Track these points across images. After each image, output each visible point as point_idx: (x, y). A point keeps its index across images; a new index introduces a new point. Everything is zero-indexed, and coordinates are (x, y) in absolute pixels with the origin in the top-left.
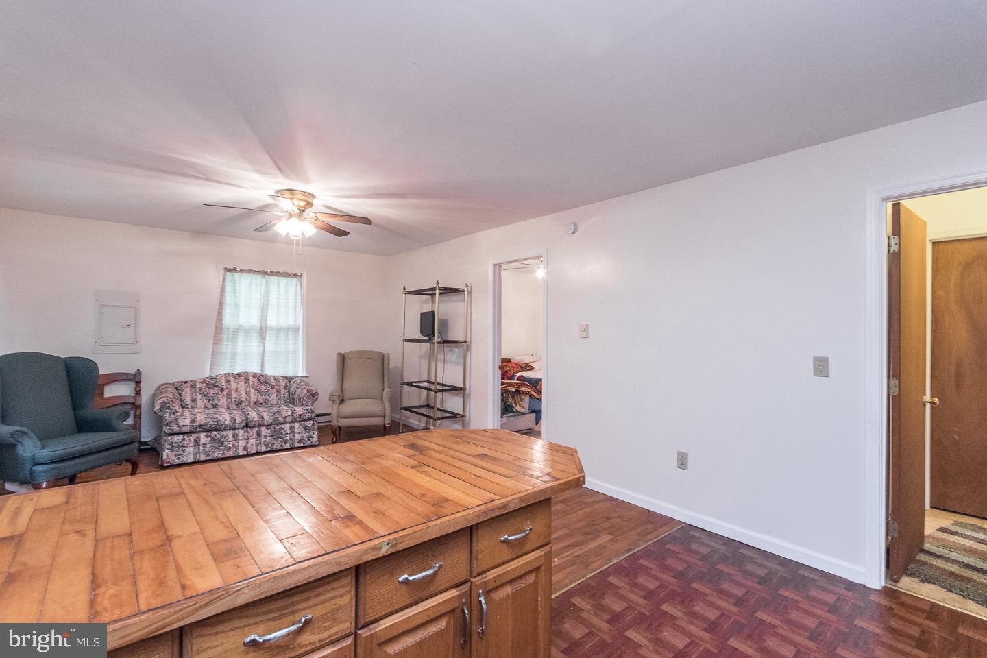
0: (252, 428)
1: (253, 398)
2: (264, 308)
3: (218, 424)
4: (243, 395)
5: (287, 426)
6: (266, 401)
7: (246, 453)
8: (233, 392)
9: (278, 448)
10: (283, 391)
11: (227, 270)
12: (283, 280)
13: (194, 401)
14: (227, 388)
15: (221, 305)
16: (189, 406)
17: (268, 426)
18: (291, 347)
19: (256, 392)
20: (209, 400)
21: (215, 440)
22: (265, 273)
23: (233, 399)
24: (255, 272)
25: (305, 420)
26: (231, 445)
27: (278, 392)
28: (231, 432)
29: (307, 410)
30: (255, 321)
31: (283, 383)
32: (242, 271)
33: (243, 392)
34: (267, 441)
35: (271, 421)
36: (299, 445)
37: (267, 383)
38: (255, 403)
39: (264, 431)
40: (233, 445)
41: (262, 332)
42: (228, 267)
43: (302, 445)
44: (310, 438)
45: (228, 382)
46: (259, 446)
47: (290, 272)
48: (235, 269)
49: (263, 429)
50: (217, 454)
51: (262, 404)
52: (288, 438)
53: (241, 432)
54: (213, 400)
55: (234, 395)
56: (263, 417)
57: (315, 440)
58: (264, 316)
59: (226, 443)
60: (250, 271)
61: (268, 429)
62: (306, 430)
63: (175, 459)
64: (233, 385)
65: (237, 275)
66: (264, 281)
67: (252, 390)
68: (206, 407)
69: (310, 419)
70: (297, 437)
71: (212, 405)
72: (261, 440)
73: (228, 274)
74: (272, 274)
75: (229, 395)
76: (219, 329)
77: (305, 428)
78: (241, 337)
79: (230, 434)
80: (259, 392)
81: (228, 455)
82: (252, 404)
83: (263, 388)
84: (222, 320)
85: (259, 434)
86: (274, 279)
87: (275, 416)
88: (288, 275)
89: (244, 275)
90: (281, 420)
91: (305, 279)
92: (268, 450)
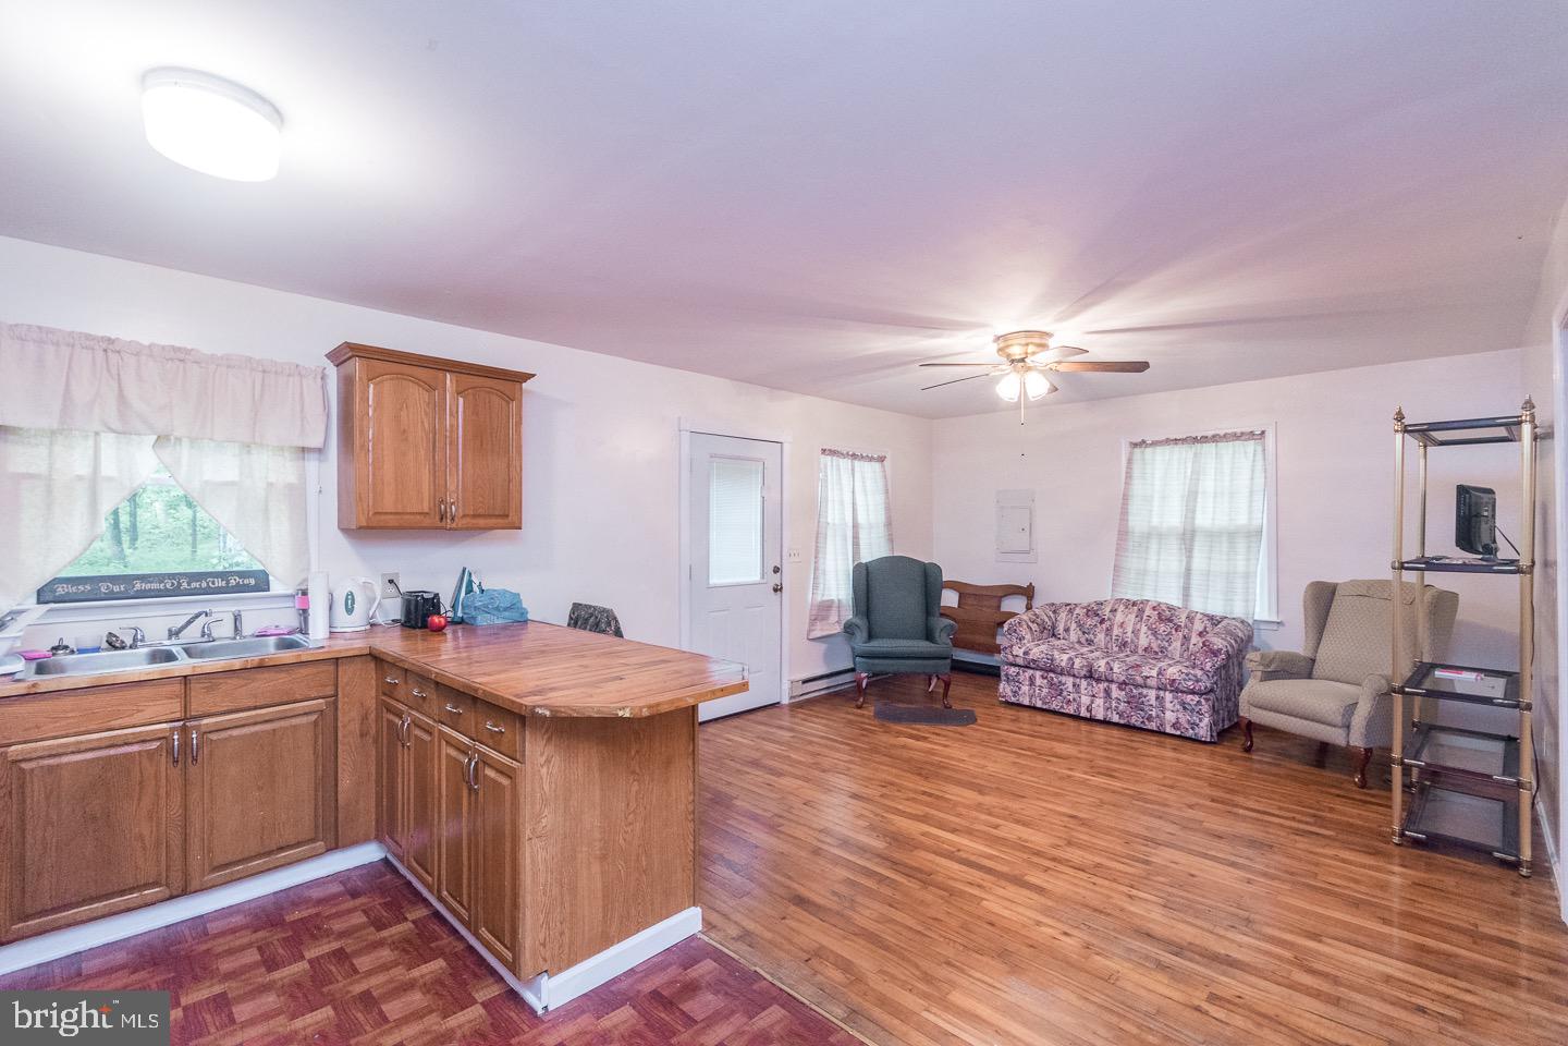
0: (1098, 680)
1: (1143, 641)
2: (1191, 498)
3: (1052, 664)
4: (1129, 634)
5: (1152, 694)
6: (1163, 650)
7: (1088, 716)
8: (1115, 627)
9: (1138, 724)
10: (1195, 639)
11: (1135, 445)
12: (1227, 448)
13: (1067, 630)
14: (1109, 619)
15: (1126, 498)
16: (1061, 637)
17: (1122, 685)
18: (1241, 566)
19: (1149, 632)
20: (1084, 633)
21: (1052, 685)
22: (1195, 440)
23: (1114, 638)
24: (1176, 441)
25: (1182, 692)
26: (1071, 698)
27: (1186, 638)
28: (1071, 679)
29: (1187, 675)
30: (1174, 519)
31: (1198, 626)
32: (1155, 444)
33: (1130, 630)
34: (1121, 708)
35: (1123, 678)
36: (1173, 732)
37: (1171, 621)
38: (1146, 650)
39: (1115, 692)
40: (1074, 699)
41: (1188, 537)
42: (1135, 441)
43: (1178, 733)
44: (1194, 725)
45: (1114, 611)
46: (1109, 713)
47: (1239, 431)
48: (1144, 442)
49: (1114, 687)
50: (1054, 706)
51: (1156, 653)
52: (1154, 713)
53: (1084, 683)
54: (1088, 633)
55: (1116, 631)
56: (1112, 669)
57: (1203, 731)
58: (1190, 511)
59: (1065, 693)
60: (1168, 441)
61: (1121, 689)
62: (1185, 708)
63: (1010, 694)
64: (1119, 617)
65: (1149, 451)
66: (1191, 454)
67: (1144, 629)
68: (1079, 642)
69: (1193, 692)
70: (1170, 717)
71: (1087, 640)
72: (1111, 703)
73: (1137, 451)
74: (1204, 439)
75: (1109, 631)
76: (1123, 533)
77: (1183, 705)
78: (1154, 546)
79: (1069, 681)
80: (1155, 633)
81: (1067, 711)
82: (1140, 651)
83: (1162, 628)
84: (1127, 520)
85: (1107, 693)
86: (1209, 448)
87: (1130, 671)
88: (1237, 437)
89: (1159, 450)
90: (1139, 680)
91: (1270, 438)
92: (1122, 722)
